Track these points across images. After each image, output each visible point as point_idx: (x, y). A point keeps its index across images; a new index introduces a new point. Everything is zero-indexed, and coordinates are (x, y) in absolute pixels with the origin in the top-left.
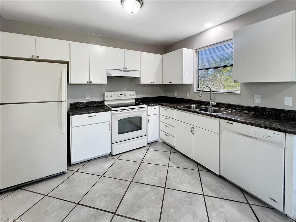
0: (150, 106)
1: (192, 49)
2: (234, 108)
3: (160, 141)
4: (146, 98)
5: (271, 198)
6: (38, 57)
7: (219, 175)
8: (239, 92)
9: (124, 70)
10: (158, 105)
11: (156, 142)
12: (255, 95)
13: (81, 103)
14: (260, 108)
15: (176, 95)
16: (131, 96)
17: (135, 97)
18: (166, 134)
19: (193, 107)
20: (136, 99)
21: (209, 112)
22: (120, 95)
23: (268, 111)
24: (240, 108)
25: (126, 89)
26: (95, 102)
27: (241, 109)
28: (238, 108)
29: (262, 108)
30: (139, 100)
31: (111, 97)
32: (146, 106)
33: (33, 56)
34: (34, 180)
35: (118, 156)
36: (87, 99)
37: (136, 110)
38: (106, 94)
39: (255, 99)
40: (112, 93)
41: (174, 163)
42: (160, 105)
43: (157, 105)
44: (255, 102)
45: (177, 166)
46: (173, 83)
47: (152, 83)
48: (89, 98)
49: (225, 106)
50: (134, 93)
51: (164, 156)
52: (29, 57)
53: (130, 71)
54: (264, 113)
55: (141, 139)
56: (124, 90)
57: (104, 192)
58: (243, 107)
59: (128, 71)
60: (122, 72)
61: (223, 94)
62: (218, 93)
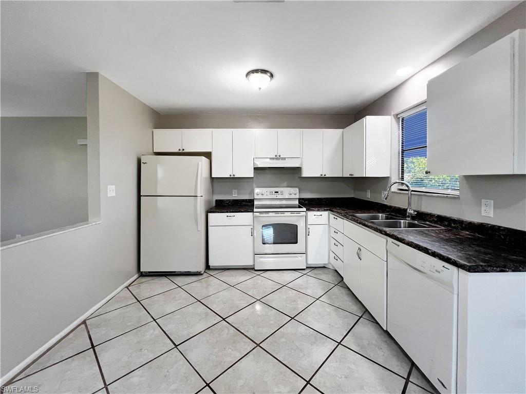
0: (312, 210)
1: (389, 114)
2: (446, 223)
3: (331, 267)
4: (318, 198)
5: (439, 380)
6: (183, 150)
7: (385, 329)
8: (457, 193)
9: (278, 158)
10: (327, 210)
11: (324, 267)
12: (483, 200)
13: (227, 200)
14: (489, 226)
15: (369, 196)
16: (291, 194)
17: (297, 196)
18: (336, 256)
19: (380, 217)
20: (300, 199)
21: (400, 227)
22: (275, 192)
23: (503, 235)
24: (457, 224)
25: (285, 184)
26: (243, 201)
27: (458, 227)
28: (453, 225)
29: (493, 227)
30: (305, 202)
31: (263, 195)
32: (304, 209)
33: (179, 150)
34: (175, 272)
35: (262, 272)
36: (234, 195)
37: (289, 214)
38: (257, 190)
39: (483, 208)
40: (264, 190)
41: (330, 298)
42: (330, 210)
43: (325, 210)
44: (483, 214)
45: (331, 302)
46: (355, 176)
47: (323, 176)
48: (236, 195)
49: (433, 220)
50: (297, 190)
51: (321, 287)
52: (176, 150)
53: (287, 159)
54: (497, 238)
55: (297, 257)
56: (282, 185)
57: (225, 300)
58: (461, 222)
59: (284, 159)
60: (275, 161)
61: (432, 196)
62: (424, 195)
